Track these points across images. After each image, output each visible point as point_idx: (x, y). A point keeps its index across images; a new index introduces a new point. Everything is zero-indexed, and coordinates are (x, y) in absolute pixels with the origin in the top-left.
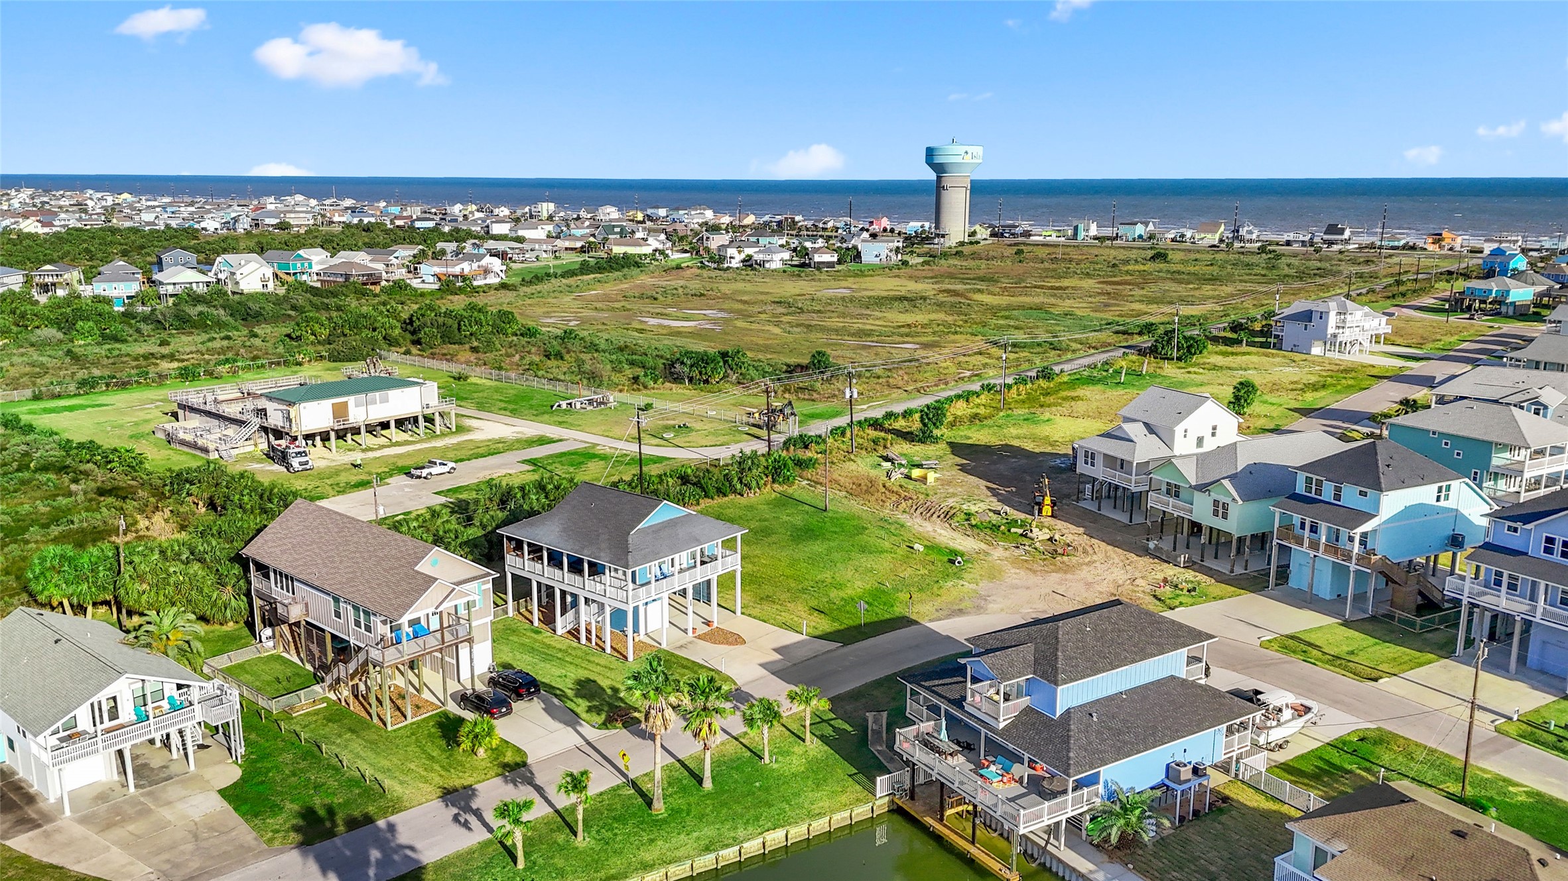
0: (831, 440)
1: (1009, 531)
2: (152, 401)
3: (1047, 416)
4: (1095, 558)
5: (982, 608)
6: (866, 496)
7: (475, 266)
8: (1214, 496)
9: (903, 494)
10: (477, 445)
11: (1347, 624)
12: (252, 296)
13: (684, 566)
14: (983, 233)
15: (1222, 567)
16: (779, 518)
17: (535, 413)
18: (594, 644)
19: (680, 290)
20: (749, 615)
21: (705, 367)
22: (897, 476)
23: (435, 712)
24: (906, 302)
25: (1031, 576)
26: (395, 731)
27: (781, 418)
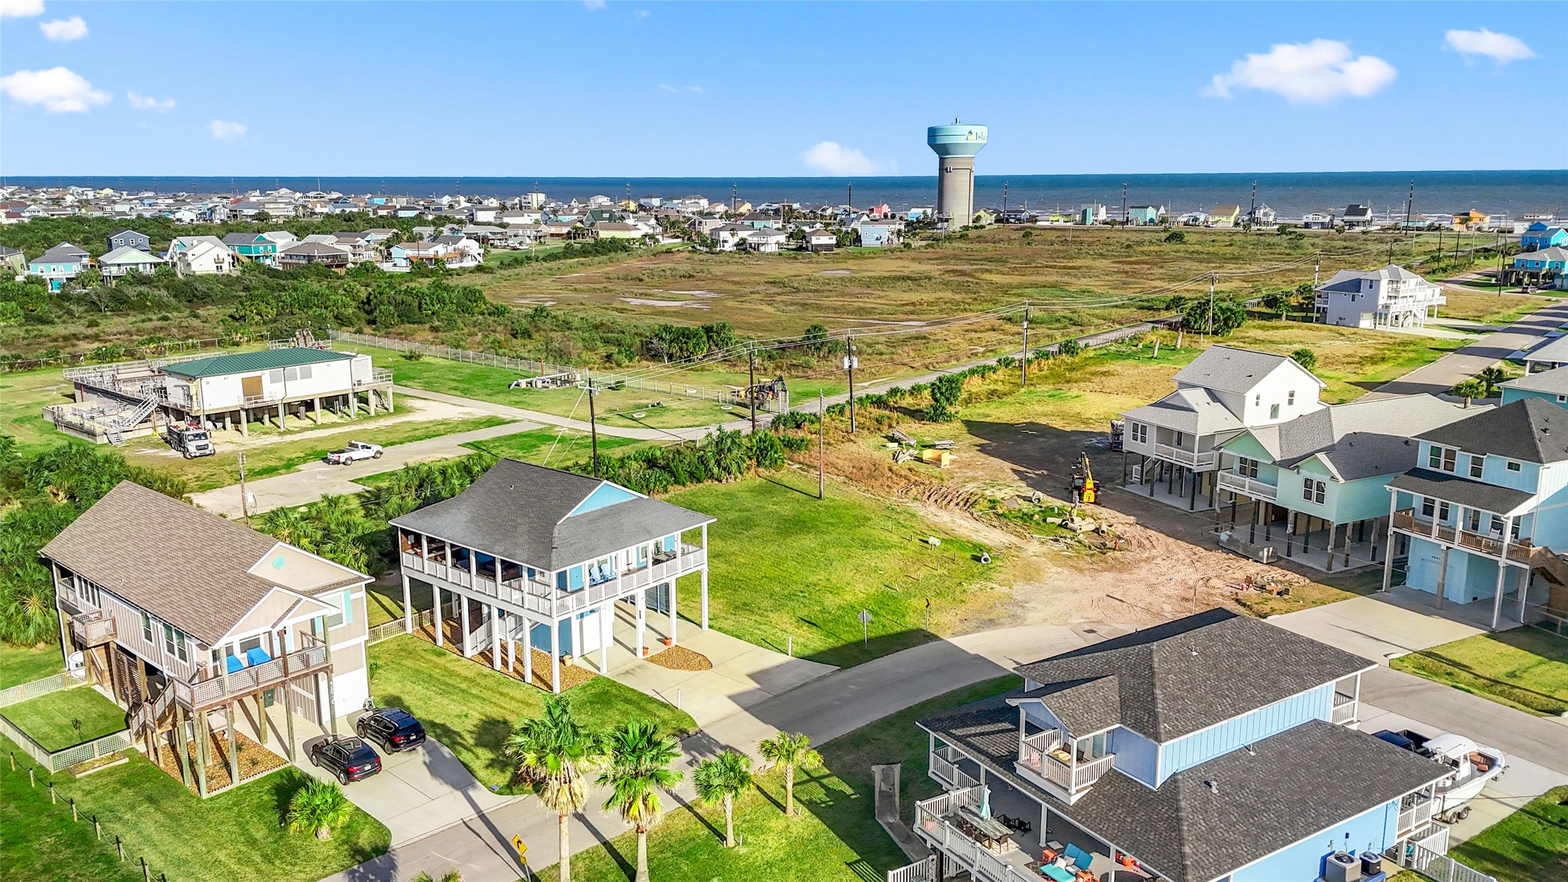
0: (828, 419)
1: (1045, 521)
2: (57, 383)
3: (1075, 392)
4: (1154, 552)
5: (1019, 617)
6: (869, 482)
7: (451, 248)
8: (1305, 473)
9: (913, 478)
10: (414, 427)
11: (1494, 635)
12: (203, 279)
13: (634, 566)
14: (987, 219)
15: (1316, 562)
16: (763, 507)
17: (489, 392)
18: (511, 669)
19: (668, 272)
20: (720, 629)
21: (686, 343)
22: (905, 458)
23: (276, 770)
24: (910, 282)
25: (1077, 575)
26: (212, 799)
27: (770, 396)
